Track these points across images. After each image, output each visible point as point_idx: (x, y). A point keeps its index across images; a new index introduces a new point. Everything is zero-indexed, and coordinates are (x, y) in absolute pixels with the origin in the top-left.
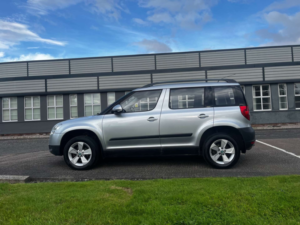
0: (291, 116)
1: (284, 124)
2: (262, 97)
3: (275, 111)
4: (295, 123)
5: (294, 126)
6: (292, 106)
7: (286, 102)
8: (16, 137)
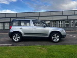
0: (74, 28)
1: (73, 30)
2: (67, 23)
3: (70, 27)
4: (75, 30)
5: (75, 31)
6: (75, 26)
7: (73, 25)
8: (2, 34)
